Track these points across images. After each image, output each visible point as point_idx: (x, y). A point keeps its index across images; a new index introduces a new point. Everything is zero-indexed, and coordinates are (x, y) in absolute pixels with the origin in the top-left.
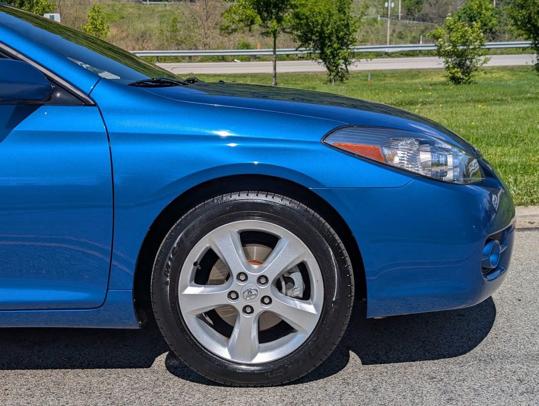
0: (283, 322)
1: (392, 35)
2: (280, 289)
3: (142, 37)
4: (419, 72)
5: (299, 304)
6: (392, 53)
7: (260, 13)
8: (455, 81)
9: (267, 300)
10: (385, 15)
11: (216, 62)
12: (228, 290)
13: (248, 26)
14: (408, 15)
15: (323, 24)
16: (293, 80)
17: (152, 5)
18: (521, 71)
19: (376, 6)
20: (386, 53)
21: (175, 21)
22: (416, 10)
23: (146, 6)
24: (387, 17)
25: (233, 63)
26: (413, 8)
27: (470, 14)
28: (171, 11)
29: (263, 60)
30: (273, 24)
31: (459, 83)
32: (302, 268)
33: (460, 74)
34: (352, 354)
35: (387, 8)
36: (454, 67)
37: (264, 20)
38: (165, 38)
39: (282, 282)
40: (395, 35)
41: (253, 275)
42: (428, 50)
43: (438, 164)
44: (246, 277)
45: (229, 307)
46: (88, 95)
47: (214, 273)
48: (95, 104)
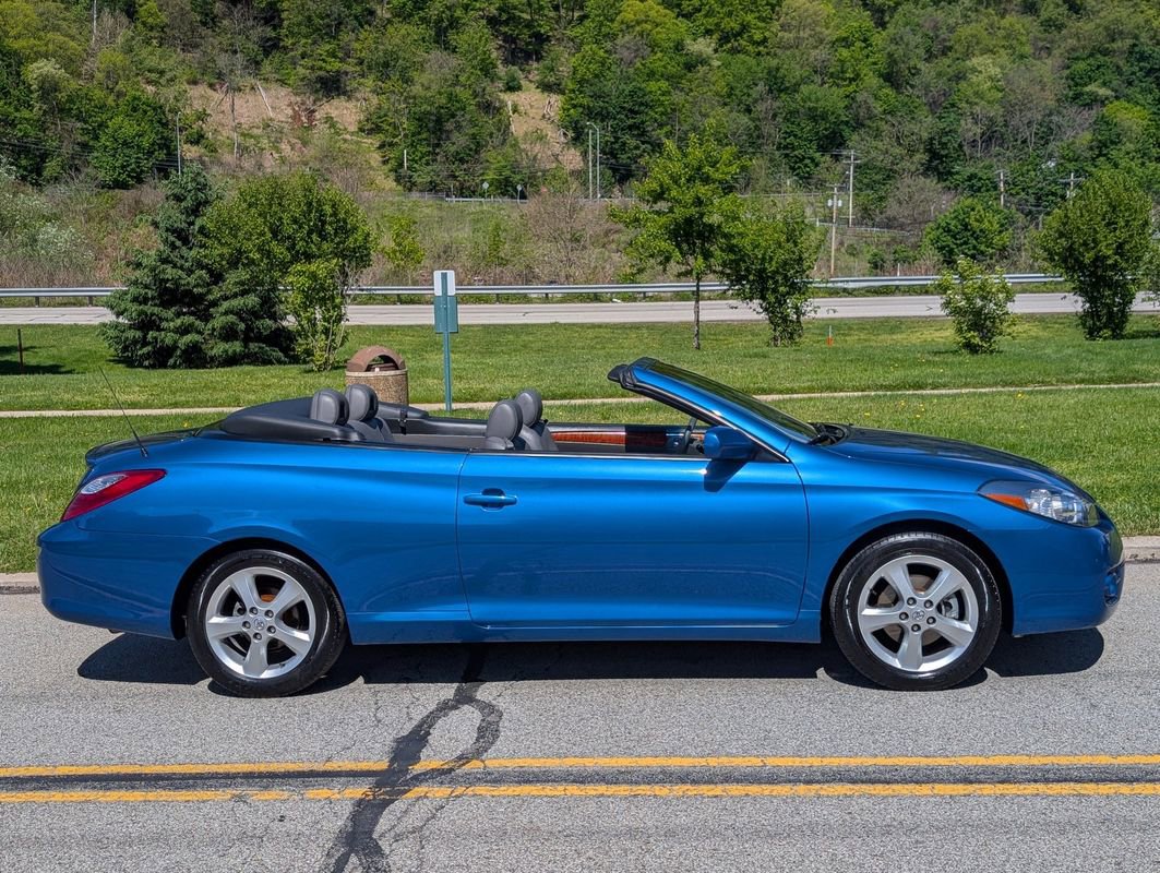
0: (942, 638)
1: (838, 250)
2: (941, 612)
3: (445, 252)
4: (901, 322)
5: (957, 624)
6: (854, 290)
7: (678, 246)
8: (972, 350)
9: (931, 621)
10: (827, 219)
11: (585, 302)
12: (899, 612)
13: (661, 263)
14: (864, 218)
15: (763, 259)
16: (710, 334)
17: (461, 204)
18: (1055, 323)
19: (812, 204)
20: (845, 290)
21: (497, 227)
22: (877, 211)
23: (452, 205)
24: (831, 222)
25: (610, 304)
26: (873, 207)
27: (964, 219)
28: (489, 212)
29: (656, 300)
30: (697, 263)
31: (977, 352)
32: (959, 595)
33: (977, 339)
34: (988, 670)
35: (831, 208)
36: (969, 330)
37: (683, 254)
38: (480, 254)
39: (943, 606)
40: (843, 250)
41: (921, 599)
42: (909, 286)
43: (1066, 510)
44: (915, 601)
45: (899, 626)
46: (783, 454)
47: (883, 598)
48: (790, 462)
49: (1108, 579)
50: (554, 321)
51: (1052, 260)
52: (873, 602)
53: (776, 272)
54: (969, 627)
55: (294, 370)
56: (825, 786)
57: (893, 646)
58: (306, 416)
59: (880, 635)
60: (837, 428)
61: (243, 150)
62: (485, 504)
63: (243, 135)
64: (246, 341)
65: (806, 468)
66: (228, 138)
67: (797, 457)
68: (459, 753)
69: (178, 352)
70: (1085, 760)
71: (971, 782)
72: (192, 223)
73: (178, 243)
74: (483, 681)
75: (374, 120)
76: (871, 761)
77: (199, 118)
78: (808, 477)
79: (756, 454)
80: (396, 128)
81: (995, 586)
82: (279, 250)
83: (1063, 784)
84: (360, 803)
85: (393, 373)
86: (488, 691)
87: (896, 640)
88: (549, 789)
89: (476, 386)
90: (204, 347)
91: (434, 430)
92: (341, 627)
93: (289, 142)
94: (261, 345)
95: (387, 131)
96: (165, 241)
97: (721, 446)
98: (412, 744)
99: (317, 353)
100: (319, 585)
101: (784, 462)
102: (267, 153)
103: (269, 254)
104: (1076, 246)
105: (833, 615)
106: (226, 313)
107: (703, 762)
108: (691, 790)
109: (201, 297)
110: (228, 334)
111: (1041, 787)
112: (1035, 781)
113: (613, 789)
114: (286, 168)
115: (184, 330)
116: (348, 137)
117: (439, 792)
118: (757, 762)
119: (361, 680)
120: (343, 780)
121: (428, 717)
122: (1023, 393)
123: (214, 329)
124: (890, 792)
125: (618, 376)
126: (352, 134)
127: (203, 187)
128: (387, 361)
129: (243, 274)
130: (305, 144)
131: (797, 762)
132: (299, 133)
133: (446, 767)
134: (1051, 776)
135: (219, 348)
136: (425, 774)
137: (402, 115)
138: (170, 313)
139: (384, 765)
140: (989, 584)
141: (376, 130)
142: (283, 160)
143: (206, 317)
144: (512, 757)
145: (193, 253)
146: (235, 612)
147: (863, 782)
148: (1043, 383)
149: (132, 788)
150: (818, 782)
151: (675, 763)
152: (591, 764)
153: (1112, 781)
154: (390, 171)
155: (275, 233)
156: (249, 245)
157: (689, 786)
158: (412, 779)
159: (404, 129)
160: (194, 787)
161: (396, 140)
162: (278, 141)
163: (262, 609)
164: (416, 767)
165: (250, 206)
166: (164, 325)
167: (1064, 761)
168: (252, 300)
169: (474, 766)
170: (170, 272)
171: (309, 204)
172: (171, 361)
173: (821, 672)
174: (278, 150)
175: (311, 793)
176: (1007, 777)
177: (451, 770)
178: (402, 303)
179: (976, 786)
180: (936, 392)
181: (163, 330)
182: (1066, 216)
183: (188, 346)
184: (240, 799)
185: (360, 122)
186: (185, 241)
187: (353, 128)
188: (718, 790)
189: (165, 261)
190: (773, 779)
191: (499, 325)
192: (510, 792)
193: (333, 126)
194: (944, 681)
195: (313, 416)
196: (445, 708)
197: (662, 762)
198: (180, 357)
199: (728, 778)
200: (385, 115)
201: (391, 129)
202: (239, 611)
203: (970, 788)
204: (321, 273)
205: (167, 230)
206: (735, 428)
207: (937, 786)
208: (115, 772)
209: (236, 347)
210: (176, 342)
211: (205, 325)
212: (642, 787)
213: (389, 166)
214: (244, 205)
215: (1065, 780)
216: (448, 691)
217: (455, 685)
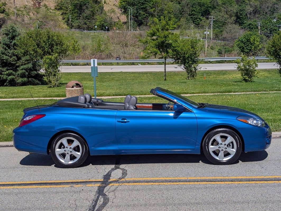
0: (228, 153)
1: (208, 47)
2: (228, 147)
3: (83, 48)
4: (226, 72)
5: (232, 149)
6: (212, 61)
7: (159, 50)
8: (246, 81)
9: (226, 149)
10: (204, 38)
11: (130, 65)
12: (218, 147)
13: (154, 55)
14: (216, 38)
15: (185, 53)
16: (169, 75)
17: (88, 33)
18: (273, 72)
19: (200, 33)
20: (209, 61)
21: (99, 40)
22: (220, 35)
23: (85, 33)
24: (206, 39)
25: (138, 66)
26: (219, 34)
27: (247, 38)
28: (97, 35)
29: (152, 65)
30: (165, 54)
31: (247, 82)
32: (232, 143)
33: (247, 78)
34: (239, 161)
35: (205, 34)
36: (245, 75)
37: (161, 52)
38: (94, 49)
39: (228, 145)
40: (209, 48)
42: (229, 60)
43: (257, 123)
44: (222, 144)
45: (218, 150)
46: (192, 110)
47: (215, 143)
48: (193, 112)
49: (267, 139)
50: (121, 71)
51: (270, 54)
52: (212, 144)
53: (188, 57)
54: (234, 150)
55: (45, 87)
56: (201, 182)
57: (217, 155)
58: (77, 101)
59: (214, 152)
60: (204, 104)
61: (18, 15)
62: (122, 122)
63: (18, 10)
64: (28, 78)
65: (197, 113)
66: (13, 11)
67: (195, 111)
68: (119, 178)
69: (8, 81)
70: (258, 177)
71: (233, 181)
72: (11, 42)
73: (7, 48)
74: (121, 164)
75: (60, 6)
76: (212, 178)
77: (3, 5)
78: (197, 115)
79: (185, 110)
80: (67, 8)
81: (240, 140)
82: (39, 51)
83: (253, 182)
84: (99, 187)
85: (79, 88)
86: (122, 166)
87: (218, 153)
88: (140, 184)
89: (102, 92)
90: (15, 80)
91: (105, 105)
92: (88, 151)
93: (32, 13)
94: (33, 79)
95: (64, 9)
96: (3, 48)
97: (177, 108)
98: (107, 176)
99: (53, 82)
100: (83, 141)
101: (192, 112)
102: (25, 16)
103: (36, 52)
104: (277, 50)
105: (203, 148)
106: (22, 69)
107: (174, 178)
108: (172, 183)
109: (14, 64)
110: (23, 76)
111: (248, 182)
112: (247, 181)
113: (154, 183)
114: (31, 21)
115: (9, 75)
116: (51, 11)
117: (116, 185)
118: (186, 178)
119: (91, 164)
120: (94, 183)
121: (110, 171)
122: (259, 94)
123: (18, 74)
124: (215, 183)
125: (152, 92)
126: (53, 10)
127: (14, 31)
128: (77, 85)
129: (28, 57)
130: (38, 13)
131: (195, 178)
132: (35, 10)
133: (117, 180)
134: (250, 180)
135: (20, 80)
136: (112, 181)
137: (69, 4)
138: (4, 69)
139: (102, 180)
140: (239, 140)
141: (61, 9)
142: (31, 18)
143: (16, 70)
144: (131, 178)
145: (12, 51)
146: (62, 148)
147: (209, 182)
148: (265, 91)
149: (47, 185)
150: (200, 182)
151: (168, 179)
152: (149, 179)
153: (263, 181)
154: (65, 22)
155: (38, 45)
156: (30, 49)
157: (171, 183)
158: (109, 182)
159: (70, 9)
160: (61, 185)
161: (67, 12)
162: (29, 12)
163: (69, 147)
164: (110, 180)
165: (30, 37)
166: (3, 73)
167: (253, 177)
168: (30, 65)
169: (123, 180)
170: (5, 57)
171: (49, 37)
172: (5, 84)
173: (200, 161)
174: (29, 15)
175: (87, 185)
176: (241, 180)
177: (118, 181)
178: (73, 65)
179: (234, 182)
180: (234, 93)
181: (3, 74)
182: (274, 41)
183: (11, 79)
184: (72, 186)
185: (55, 6)
186: (9, 48)
187: (53, 8)
188: (178, 183)
189: (3, 54)
190: (189, 181)
191: (104, 73)
192: (132, 184)
193: (46, 7)
194: (229, 163)
195: (79, 101)
196: (113, 170)
197: (165, 178)
198: (8, 82)
199: (180, 181)
200: (63, 4)
201: (65, 8)
202: (63, 148)
203: (233, 182)
204: (53, 58)
205: (4, 44)
206: (180, 104)
207: (225, 182)
208: (41, 182)
209: (25, 79)
210: (7, 78)
211: (16, 73)
212: (161, 183)
213: (65, 20)
214: (28, 37)
215: (253, 181)
216: (113, 166)
217: (114, 165)
